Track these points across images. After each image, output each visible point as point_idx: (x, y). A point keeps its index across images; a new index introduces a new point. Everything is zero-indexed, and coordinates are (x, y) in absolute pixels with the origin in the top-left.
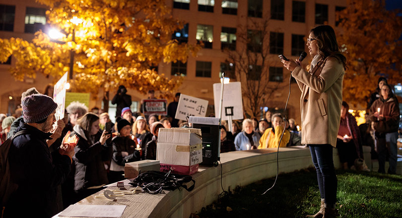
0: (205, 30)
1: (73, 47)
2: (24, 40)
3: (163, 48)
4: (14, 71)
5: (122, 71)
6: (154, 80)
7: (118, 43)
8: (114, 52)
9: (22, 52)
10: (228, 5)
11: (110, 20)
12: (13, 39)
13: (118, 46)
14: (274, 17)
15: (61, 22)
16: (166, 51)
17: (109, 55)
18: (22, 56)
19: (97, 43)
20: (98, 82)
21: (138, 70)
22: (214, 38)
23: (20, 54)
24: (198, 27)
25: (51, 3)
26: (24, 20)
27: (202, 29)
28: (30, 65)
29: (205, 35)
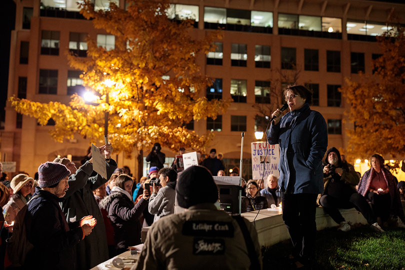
0: (238, 85)
1: (106, 109)
2: (62, 104)
3: (193, 106)
4: (54, 133)
5: (153, 130)
6: (184, 138)
7: (149, 103)
8: (146, 111)
9: (61, 115)
10: (261, 58)
11: (141, 81)
12: (51, 103)
13: (150, 105)
14: (307, 68)
15: (94, 84)
16: (195, 109)
17: (140, 114)
18: (61, 119)
19: (129, 103)
20: (131, 141)
21: (169, 128)
22: (248, 92)
23: (59, 117)
24: (232, 82)
25: (84, 67)
26: (66, 83)
27: (235, 84)
28: (68, 126)
29: (239, 90)
